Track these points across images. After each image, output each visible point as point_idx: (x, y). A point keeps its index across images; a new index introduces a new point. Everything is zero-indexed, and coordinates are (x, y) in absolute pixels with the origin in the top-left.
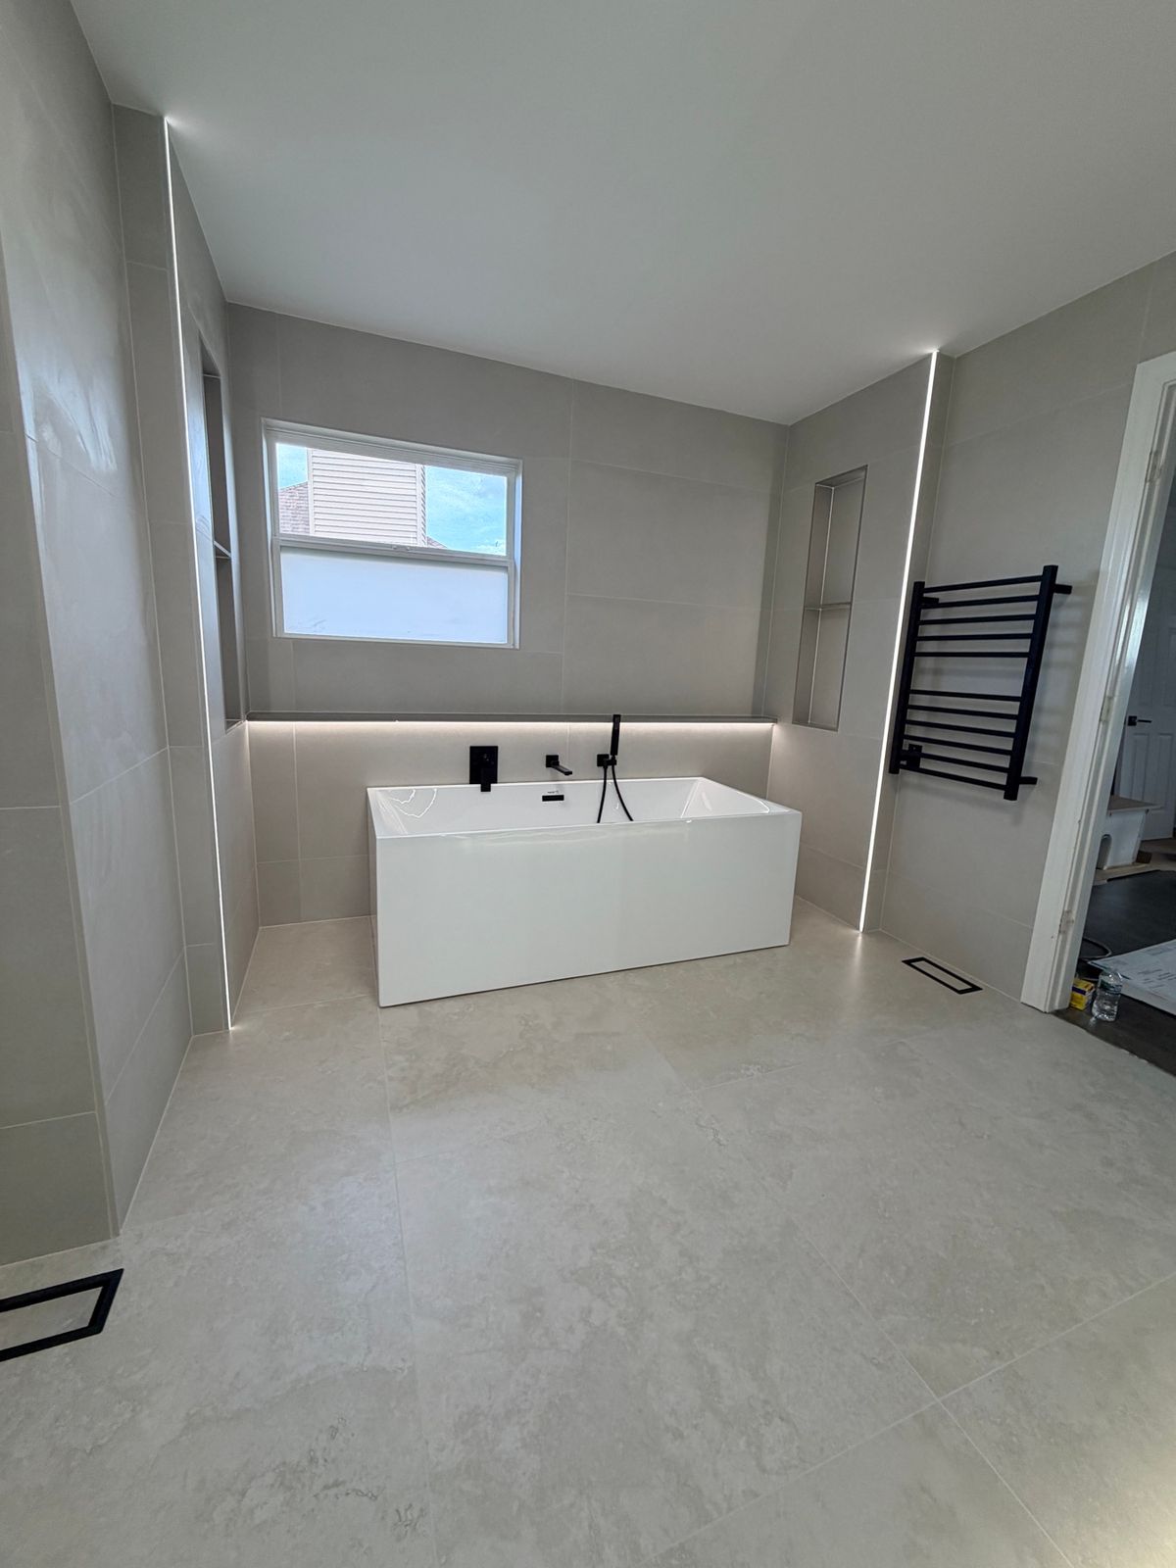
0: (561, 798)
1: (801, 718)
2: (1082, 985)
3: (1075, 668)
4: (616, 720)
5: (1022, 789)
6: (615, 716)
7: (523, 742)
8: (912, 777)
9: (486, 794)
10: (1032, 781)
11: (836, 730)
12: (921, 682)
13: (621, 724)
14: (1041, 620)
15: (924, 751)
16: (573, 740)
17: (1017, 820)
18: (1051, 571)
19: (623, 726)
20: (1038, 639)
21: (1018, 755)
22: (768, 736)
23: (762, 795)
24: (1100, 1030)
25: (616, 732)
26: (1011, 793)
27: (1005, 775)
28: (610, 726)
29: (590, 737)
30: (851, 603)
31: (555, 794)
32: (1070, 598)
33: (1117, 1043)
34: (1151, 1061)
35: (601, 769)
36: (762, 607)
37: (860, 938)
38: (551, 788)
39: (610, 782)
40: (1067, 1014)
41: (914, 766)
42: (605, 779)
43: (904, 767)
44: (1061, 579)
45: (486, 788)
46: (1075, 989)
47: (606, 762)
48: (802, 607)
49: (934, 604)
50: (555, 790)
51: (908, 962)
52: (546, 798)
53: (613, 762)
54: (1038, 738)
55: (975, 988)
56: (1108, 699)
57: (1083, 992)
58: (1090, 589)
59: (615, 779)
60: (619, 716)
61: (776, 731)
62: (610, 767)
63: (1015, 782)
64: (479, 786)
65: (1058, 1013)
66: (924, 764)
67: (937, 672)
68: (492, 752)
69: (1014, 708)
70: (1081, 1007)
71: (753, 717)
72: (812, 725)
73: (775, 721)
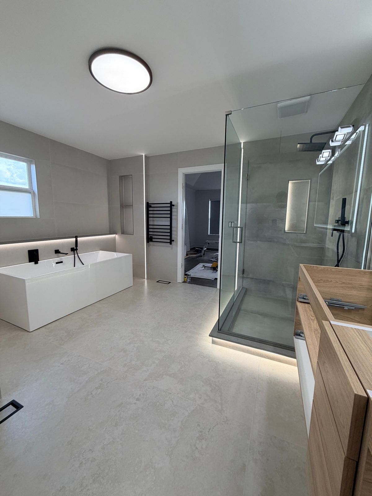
0: (62, 262)
1: (123, 233)
2: (186, 276)
3: (177, 219)
4: (76, 237)
5: (172, 242)
6: (76, 236)
7: (46, 247)
8: (151, 243)
9: (37, 265)
10: (173, 241)
11: (133, 235)
12: (151, 223)
13: (78, 238)
14: (171, 211)
15: (153, 237)
16: (63, 245)
17: (172, 249)
18: (171, 202)
19: (79, 239)
20: (171, 214)
21: (171, 236)
22: (115, 238)
23: (115, 251)
24: (189, 283)
25: (76, 241)
26: (171, 244)
27: (169, 240)
28: (74, 239)
29: (68, 243)
30: (133, 205)
31: (60, 261)
32: (174, 207)
33: (192, 284)
34: (197, 284)
35: (73, 252)
36: (109, 205)
37: (146, 281)
38: (58, 260)
39: (76, 255)
40: (184, 282)
41: (152, 241)
42: (74, 255)
43: (150, 241)
44: (173, 204)
45: (36, 263)
46: (185, 277)
47: (74, 250)
48: (120, 206)
49: (151, 207)
50: (60, 260)
51: (157, 282)
52: (57, 263)
53: (77, 249)
54: (173, 233)
55: (170, 283)
56: (182, 225)
57: (186, 277)
58: (177, 206)
59: (77, 254)
60: (77, 236)
61: (117, 236)
62: (75, 251)
63: (171, 241)
64: (34, 263)
65: (183, 282)
66: (153, 240)
67: (153, 221)
68: (37, 251)
69: (169, 227)
70: (186, 280)
71: (110, 234)
72: (125, 234)
73: (116, 234)
